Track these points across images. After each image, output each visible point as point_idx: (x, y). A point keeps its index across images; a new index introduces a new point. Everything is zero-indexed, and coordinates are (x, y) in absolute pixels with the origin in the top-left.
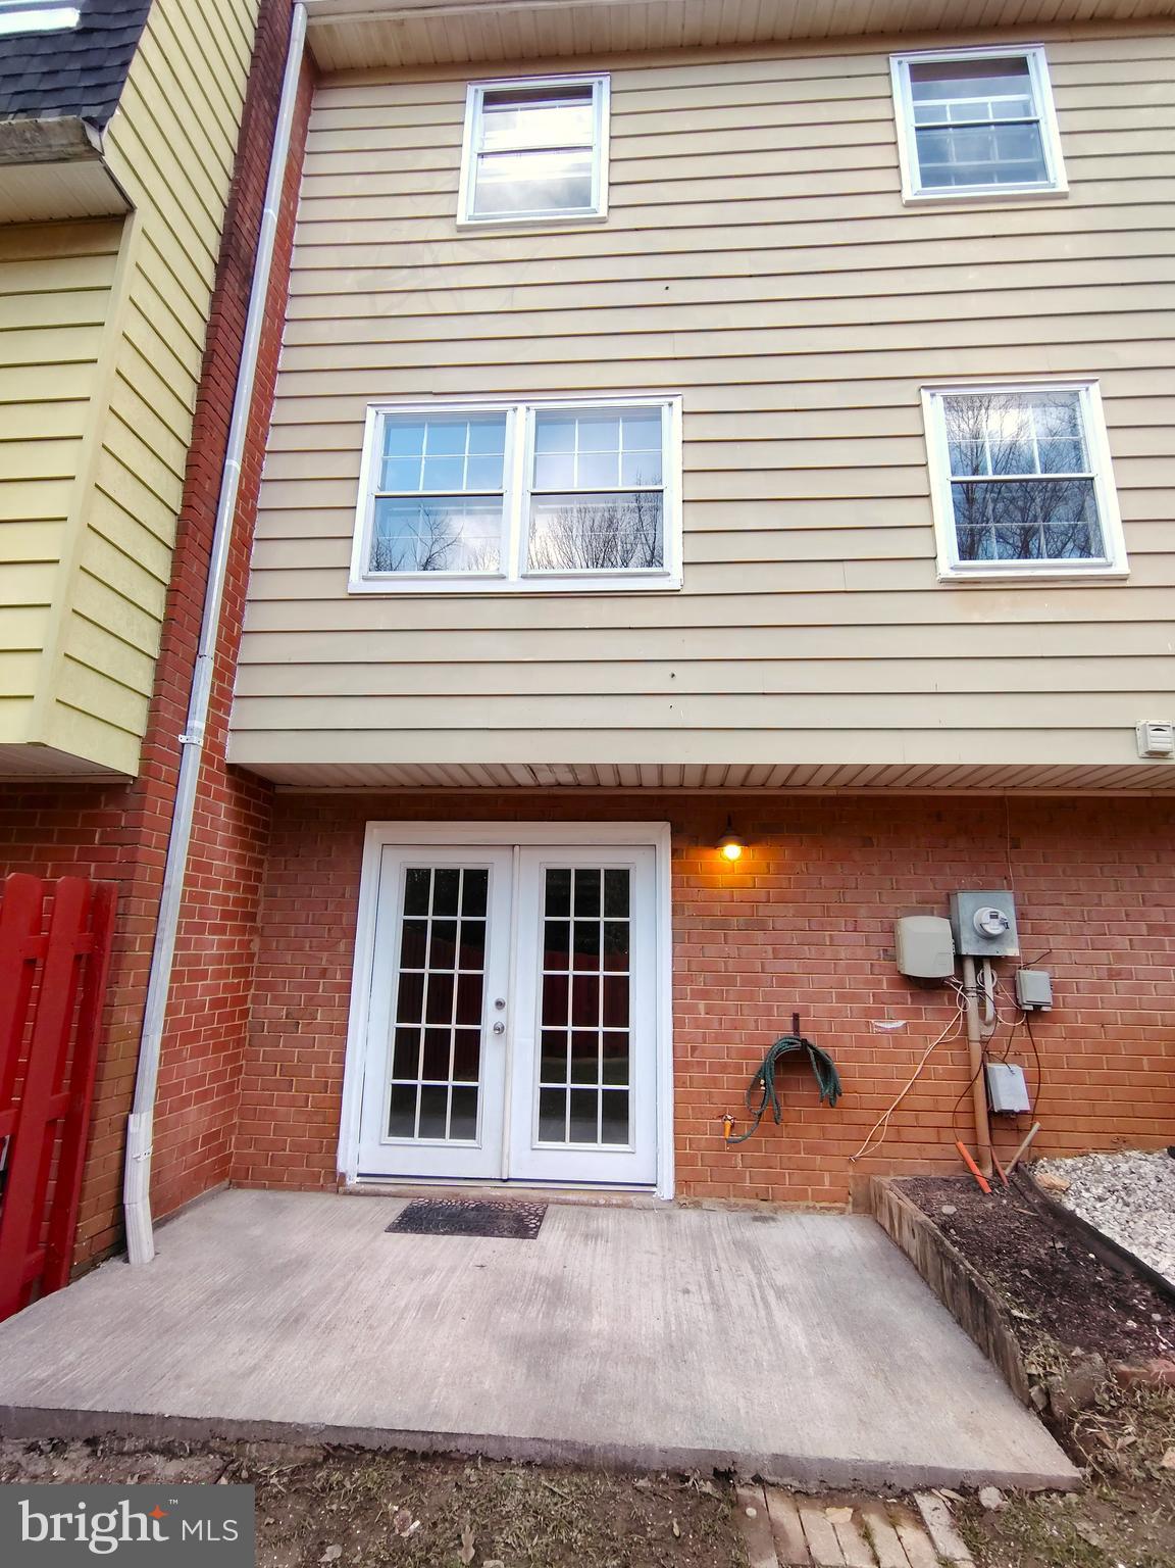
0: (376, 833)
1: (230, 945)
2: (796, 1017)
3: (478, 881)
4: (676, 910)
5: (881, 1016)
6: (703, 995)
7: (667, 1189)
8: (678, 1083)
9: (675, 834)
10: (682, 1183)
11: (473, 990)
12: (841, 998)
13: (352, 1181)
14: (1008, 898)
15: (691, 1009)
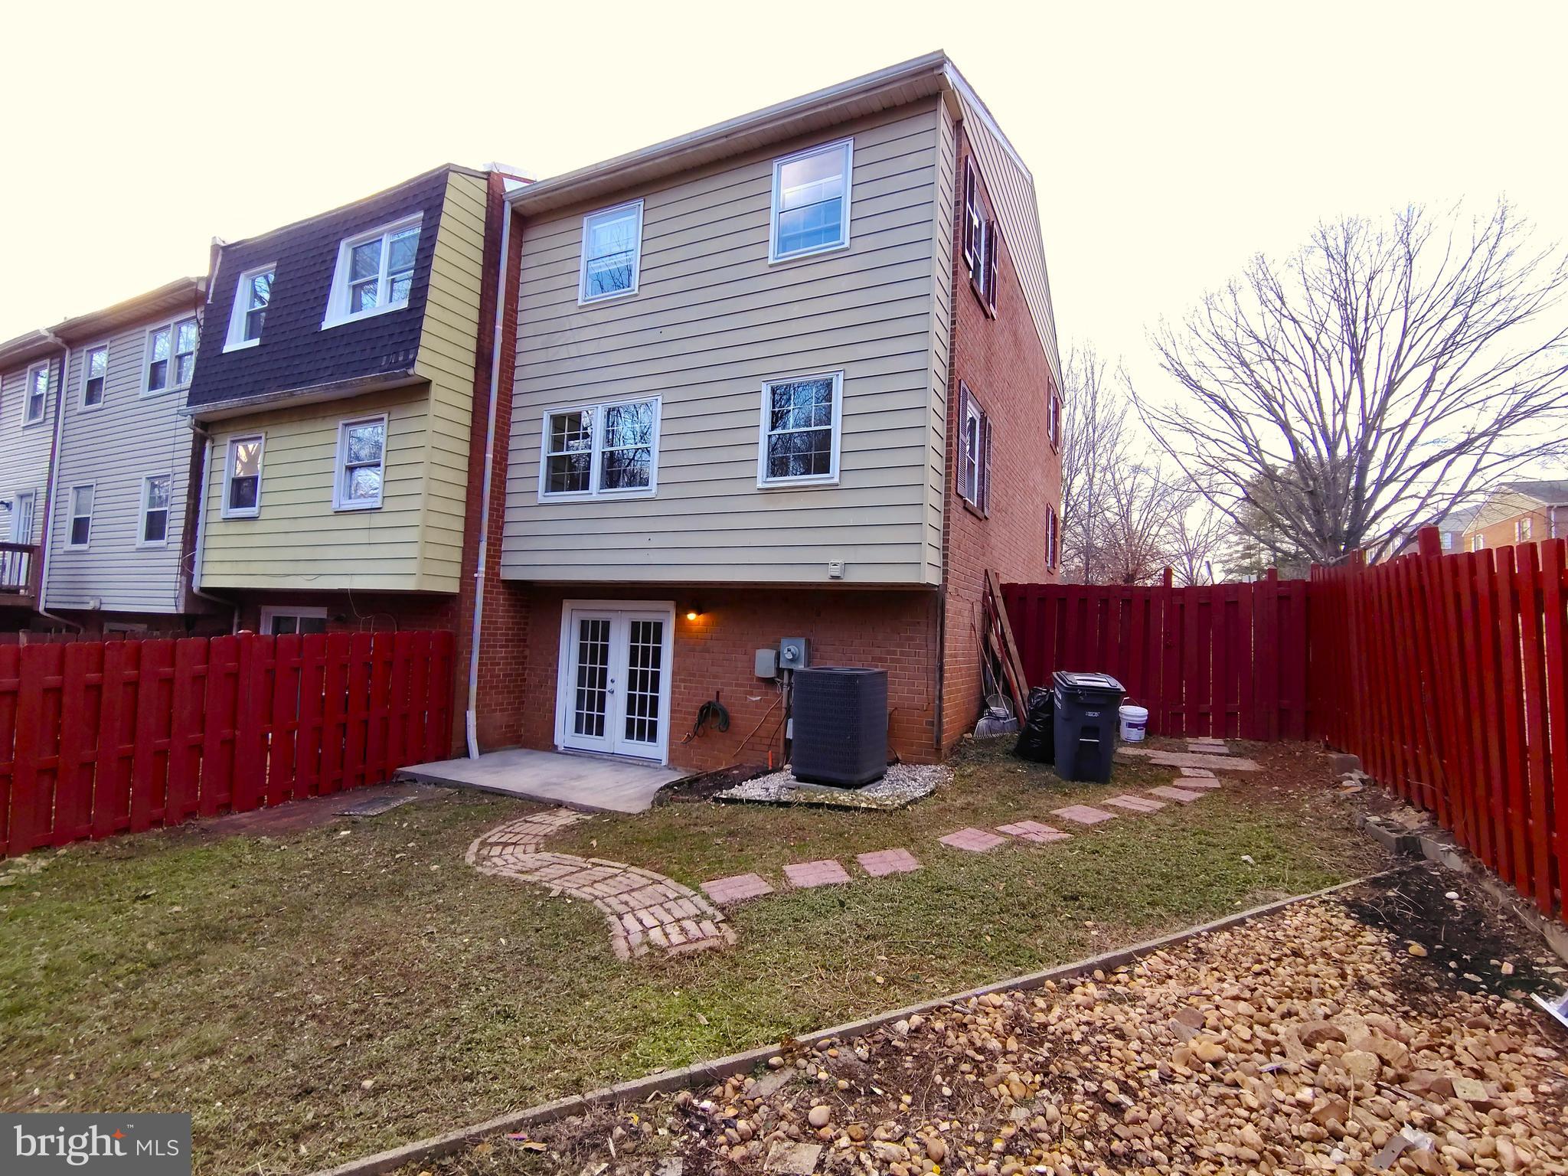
0: (567, 605)
1: (513, 652)
2: (718, 693)
3: (606, 625)
4: (676, 642)
5: (752, 694)
6: (684, 681)
7: (664, 762)
8: (672, 718)
9: (677, 607)
10: (671, 760)
11: (604, 673)
12: (737, 685)
13: (561, 749)
14: (802, 641)
15: (679, 687)
